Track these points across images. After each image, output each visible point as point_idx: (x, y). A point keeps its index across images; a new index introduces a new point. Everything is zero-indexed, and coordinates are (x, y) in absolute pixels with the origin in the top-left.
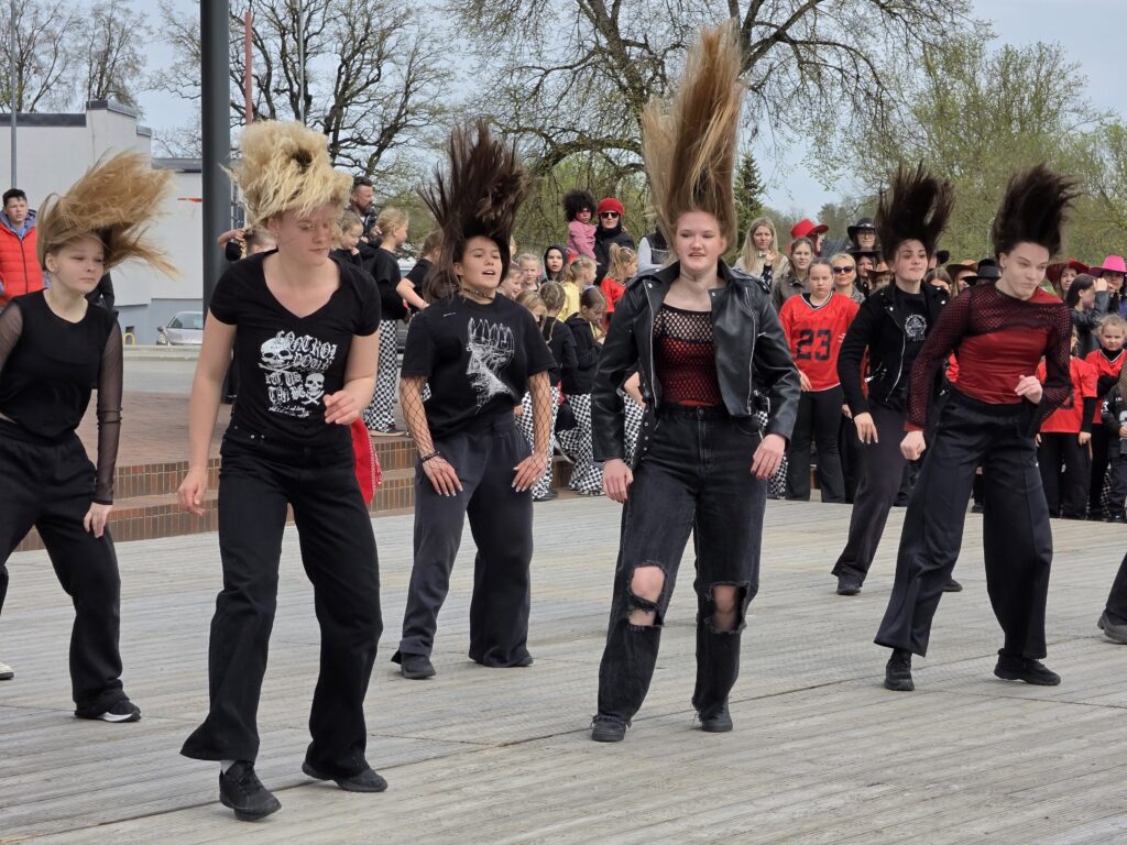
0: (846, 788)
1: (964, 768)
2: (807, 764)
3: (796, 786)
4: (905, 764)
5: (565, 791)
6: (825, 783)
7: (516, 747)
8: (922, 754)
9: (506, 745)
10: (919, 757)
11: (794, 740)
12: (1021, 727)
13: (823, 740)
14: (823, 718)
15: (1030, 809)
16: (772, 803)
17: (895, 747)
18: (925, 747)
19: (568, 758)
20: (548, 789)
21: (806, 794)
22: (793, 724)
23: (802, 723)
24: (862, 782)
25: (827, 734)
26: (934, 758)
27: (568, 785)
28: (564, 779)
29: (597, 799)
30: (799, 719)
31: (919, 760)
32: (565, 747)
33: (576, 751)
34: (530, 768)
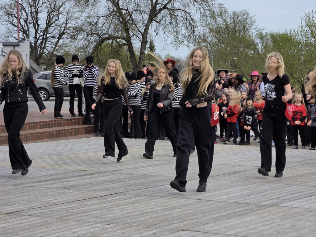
0: (101, 225)
1: (140, 219)
2: (94, 218)
3: (86, 225)
4: (124, 217)
5: (15, 228)
6: (95, 224)
8: (131, 214)
9: (7, 214)
10: (129, 215)
11: (95, 211)
12: (165, 206)
13: (104, 210)
14: (108, 204)
15: (152, 231)
16: (76, 230)
17: (124, 212)
18: (133, 212)
19: (23, 217)
20: (10, 227)
21: (88, 227)
22: (99, 206)
23: (101, 205)
24: (107, 224)
25: (106, 209)
26: (134, 215)
27: (18, 226)
28: (17, 224)
29: (24, 230)
30: (101, 204)
31: (129, 216)
32: (24, 214)
33: (27, 215)
34: (9, 221)
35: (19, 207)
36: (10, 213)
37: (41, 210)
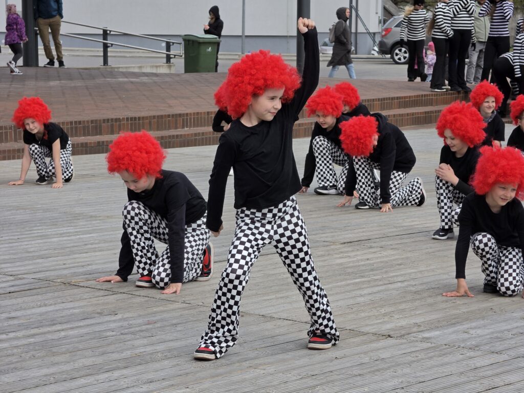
5: (359, 266)
7: (349, 244)
9: (345, 243)
19: (371, 250)
20: (351, 264)
27: (363, 263)
28: (362, 260)
29: (372, 270)
32: (373, 245)
33: (377, 247)
34: (349, 255)
35: (364, 234)
36: (351, 242)
37: (401, 239)
